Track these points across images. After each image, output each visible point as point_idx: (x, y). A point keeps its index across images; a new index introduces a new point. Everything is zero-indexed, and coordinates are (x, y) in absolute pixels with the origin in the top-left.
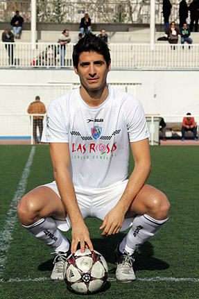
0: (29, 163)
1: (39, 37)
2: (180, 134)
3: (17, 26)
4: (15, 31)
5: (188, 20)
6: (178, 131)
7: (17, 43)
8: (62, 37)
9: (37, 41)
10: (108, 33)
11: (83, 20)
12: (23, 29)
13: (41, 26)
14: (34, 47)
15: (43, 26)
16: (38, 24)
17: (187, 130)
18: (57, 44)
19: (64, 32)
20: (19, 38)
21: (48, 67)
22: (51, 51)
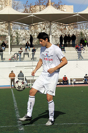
0: (13, 95)
1: (11, 50)
2: (62, 83)
3: (3, 46)
4: (3, 48)
5: (63, 43)
6: (61, 82)
7: (4, 52)
8: (20, 50)
9: (11, 52)
10: (35, 48)
11: (26, 44)
12: (5, 47)
13: (12, 46)
14: (10, 54)
15: (13, 46)
16: (11, 45)
17: (64, 81)
18: (18, 53)
19: (21, 48)
20: (4, 51)
21: (15, 61)
22: (16, 55)
